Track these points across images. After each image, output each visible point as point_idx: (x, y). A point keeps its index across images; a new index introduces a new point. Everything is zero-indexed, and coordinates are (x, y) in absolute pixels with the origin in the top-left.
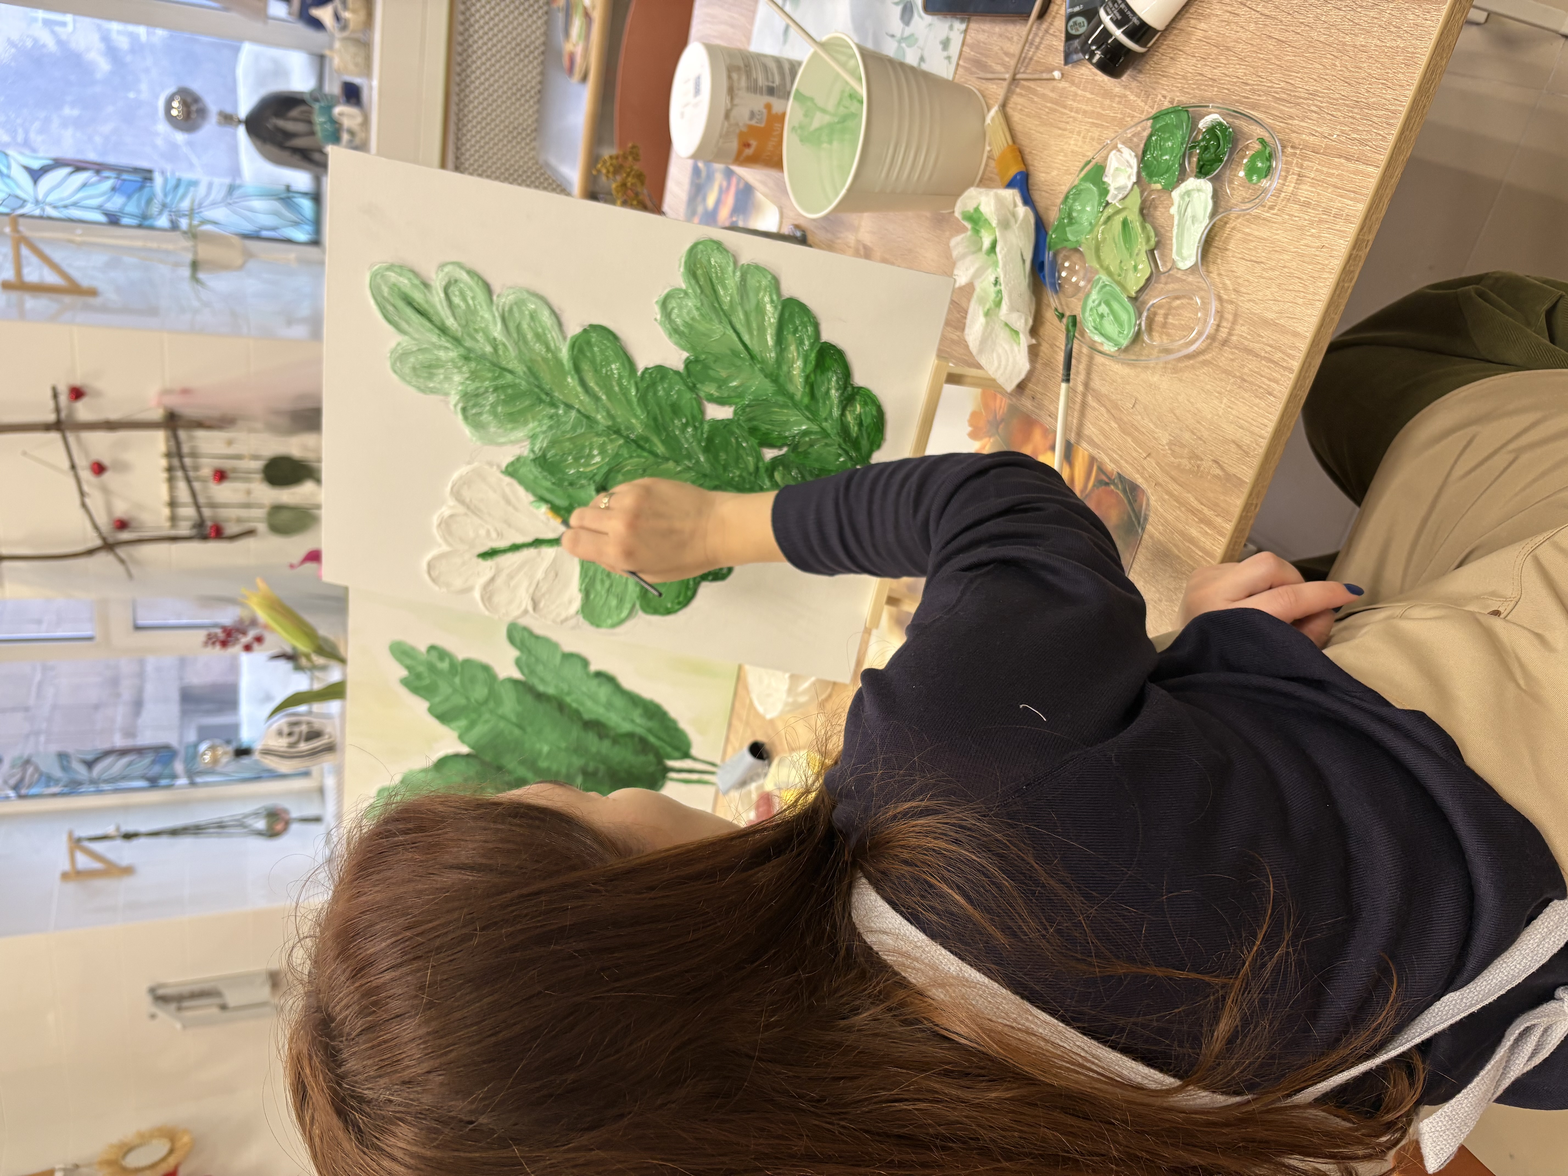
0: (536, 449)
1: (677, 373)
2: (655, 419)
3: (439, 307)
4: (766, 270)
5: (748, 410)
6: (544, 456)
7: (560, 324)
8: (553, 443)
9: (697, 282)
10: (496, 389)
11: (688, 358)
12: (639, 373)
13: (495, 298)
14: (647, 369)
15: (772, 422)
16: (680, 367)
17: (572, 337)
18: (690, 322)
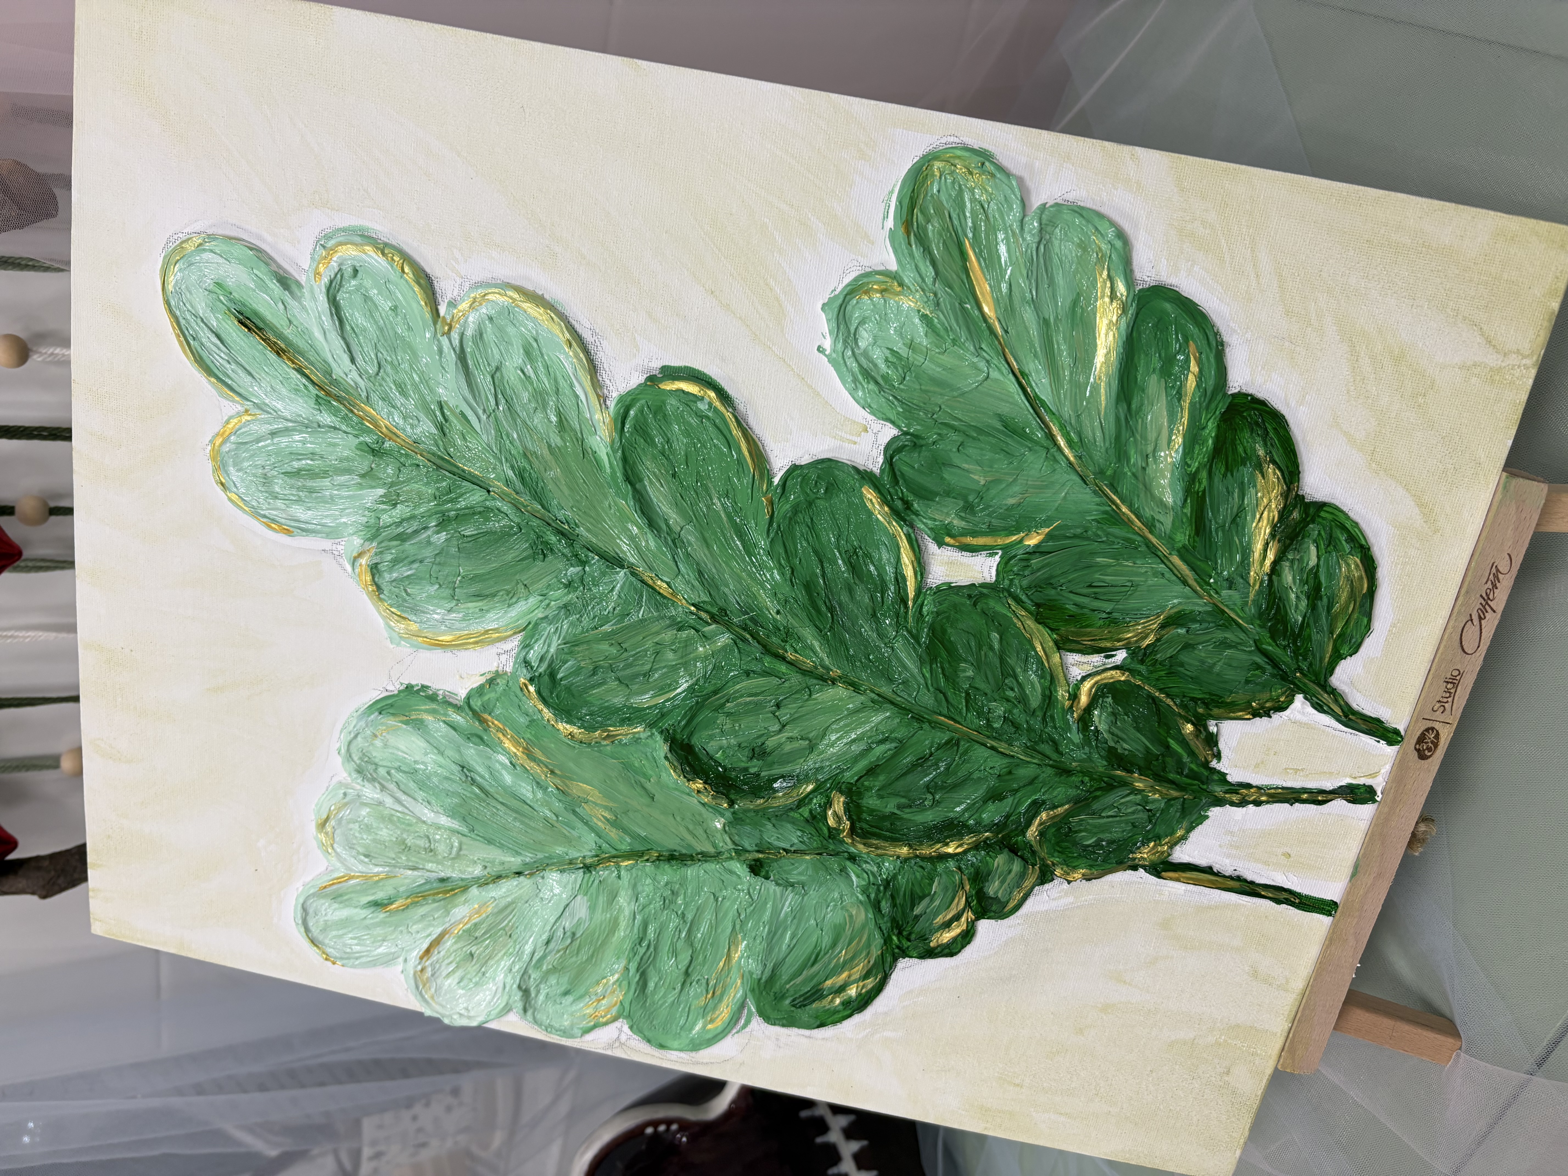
0: (533, 655)
1: (866, 477)
2: (808, 587)
3: (318, 334)
4: (1100, 216)
5: (1035, 562)
6: (552, 674)
7: (593, 368)
8: (572, 645)
9: (927, 250)
10: (444, 523)
11: (894, 439)
12: (776, 481)
13: (442, 310)
14: (794, 468)
15: (1095, 590)
16: (874, 462)
17: (621, 399)
18: (904, 352)
